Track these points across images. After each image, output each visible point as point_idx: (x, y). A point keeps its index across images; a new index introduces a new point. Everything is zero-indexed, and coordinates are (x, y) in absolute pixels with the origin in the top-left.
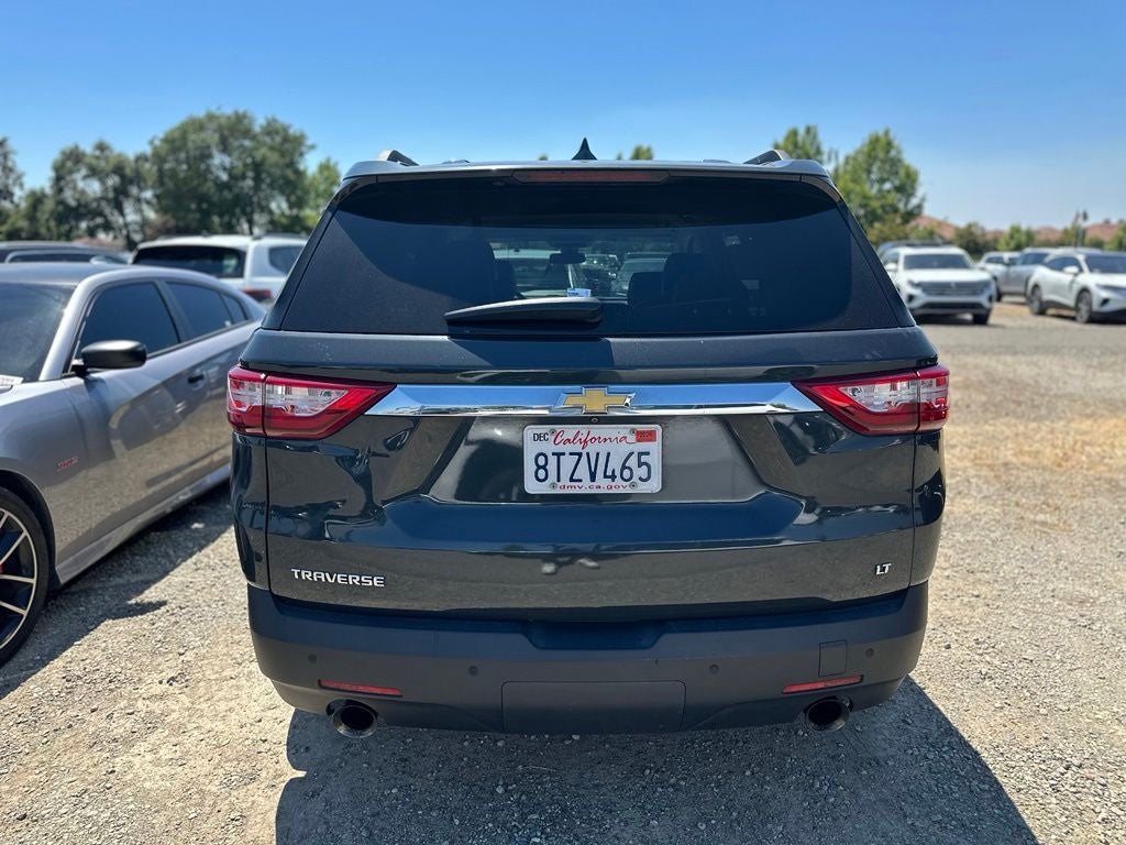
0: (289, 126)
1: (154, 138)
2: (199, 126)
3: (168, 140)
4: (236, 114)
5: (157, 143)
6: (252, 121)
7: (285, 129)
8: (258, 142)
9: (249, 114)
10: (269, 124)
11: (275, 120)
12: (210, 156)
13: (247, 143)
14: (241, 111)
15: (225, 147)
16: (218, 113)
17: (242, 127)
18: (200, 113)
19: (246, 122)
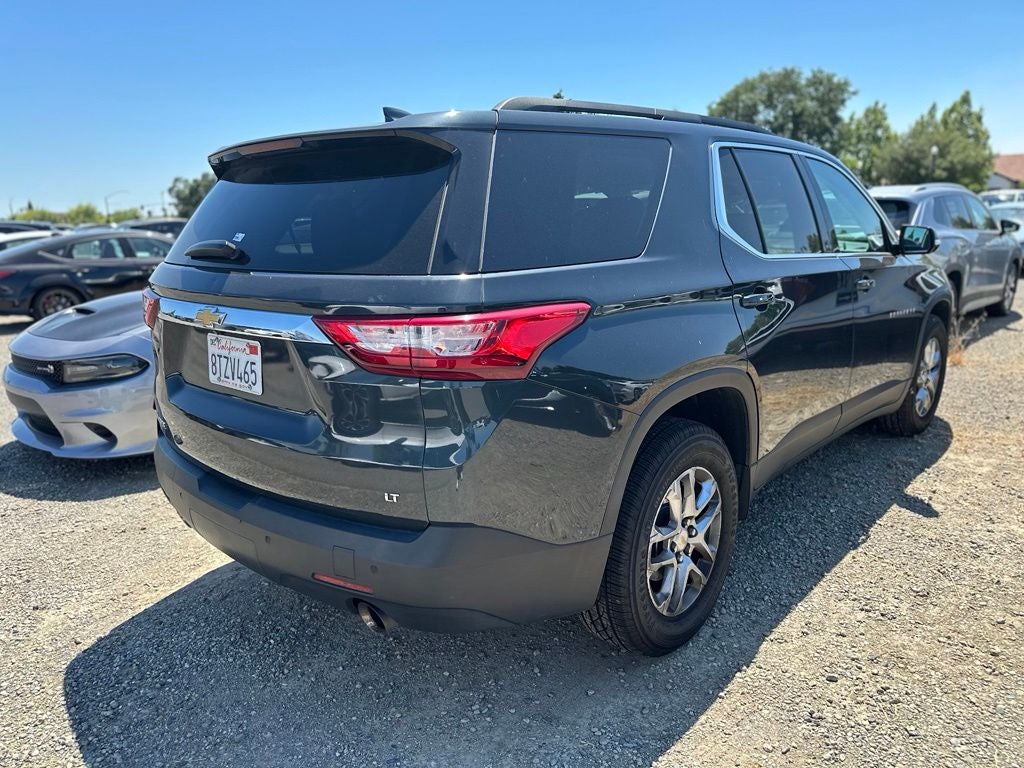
0: (834, 75)
1: (713, 103)
2: (749, 87)
3: (723, 103)
4: (786, 70)
5: (714, 106)
6: (799, 74)
7: (830, 79)
8: (802, 95)
9: (797, 70)
10: (815, 76)
11: (821, 72)
12: (756, 112)
13: (791, 97)
14: (789, 67)
15: (770, 104)
16: (769, 72)
17: (787, 83)
18: (752, 74)
19: (794, 76)
